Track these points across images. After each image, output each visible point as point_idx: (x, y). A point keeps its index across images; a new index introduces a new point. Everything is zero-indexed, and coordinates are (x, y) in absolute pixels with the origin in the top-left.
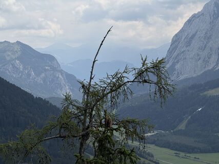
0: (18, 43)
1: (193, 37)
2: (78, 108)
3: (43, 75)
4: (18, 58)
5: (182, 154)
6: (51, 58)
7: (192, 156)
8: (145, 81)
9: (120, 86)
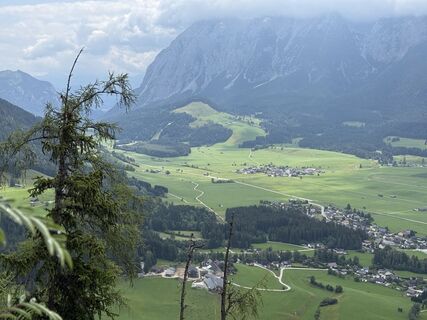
0: (19, 71)
1: (163, 67)
2: (58, 114)
3: (42, 98)
4: (19, 85)
5: (157, 159)
6: (49, 84)
7: (164, 159)
8: (112, 92)
9: (92, 96)
